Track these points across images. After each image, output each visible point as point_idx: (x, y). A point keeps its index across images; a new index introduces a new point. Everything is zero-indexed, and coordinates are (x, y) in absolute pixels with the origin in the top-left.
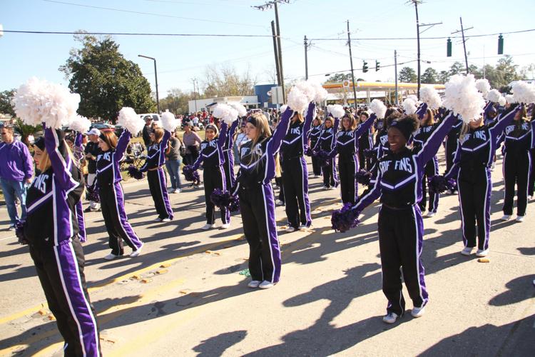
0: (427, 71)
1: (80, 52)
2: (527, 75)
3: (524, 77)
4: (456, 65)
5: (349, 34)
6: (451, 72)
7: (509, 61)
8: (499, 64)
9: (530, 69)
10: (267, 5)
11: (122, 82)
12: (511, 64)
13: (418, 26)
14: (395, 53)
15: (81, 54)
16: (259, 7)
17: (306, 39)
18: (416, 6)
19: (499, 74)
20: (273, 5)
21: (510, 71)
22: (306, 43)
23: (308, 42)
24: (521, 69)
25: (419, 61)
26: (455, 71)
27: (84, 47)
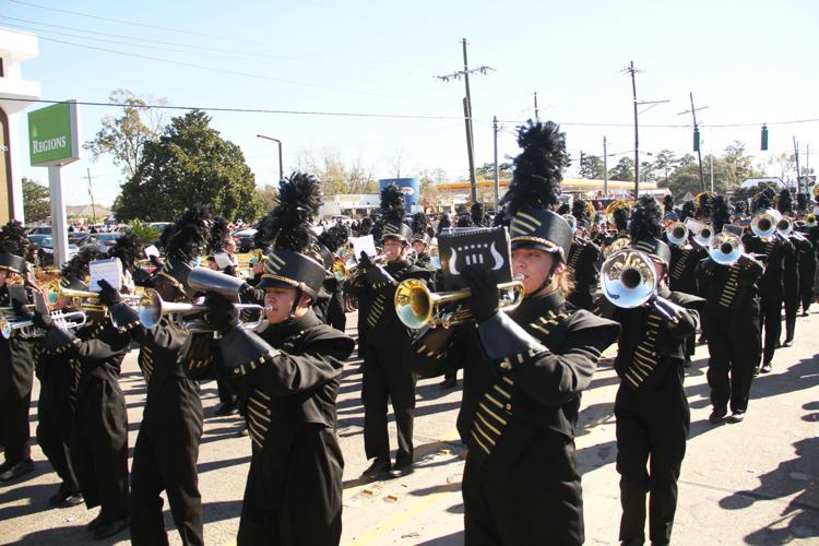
0: (621, 161)
1: (117, 122)
2: (766, 170)
3: (763, 173)
4: (665, 154)
5: (536, 111)
6: (657, 165)
7: (741, 150)
8: (726, 153)
9: (770, 162)
10: (455, 75)
11: (221, 171)
12: (744, 154)
13: (636, 104)
14: (605, 140)
15: (120, 125)
16: (444, 78)
17: (495, 121)
18: (633, 76)
19: (729, 168)
20: (463, 76)
21: (743, 163)
22: (495, 126)
23: (499, 125)
24: (757, 163)
25: (637, 151)
26: (662, 162)
27: (124, 115)
